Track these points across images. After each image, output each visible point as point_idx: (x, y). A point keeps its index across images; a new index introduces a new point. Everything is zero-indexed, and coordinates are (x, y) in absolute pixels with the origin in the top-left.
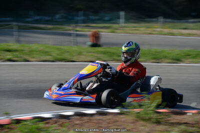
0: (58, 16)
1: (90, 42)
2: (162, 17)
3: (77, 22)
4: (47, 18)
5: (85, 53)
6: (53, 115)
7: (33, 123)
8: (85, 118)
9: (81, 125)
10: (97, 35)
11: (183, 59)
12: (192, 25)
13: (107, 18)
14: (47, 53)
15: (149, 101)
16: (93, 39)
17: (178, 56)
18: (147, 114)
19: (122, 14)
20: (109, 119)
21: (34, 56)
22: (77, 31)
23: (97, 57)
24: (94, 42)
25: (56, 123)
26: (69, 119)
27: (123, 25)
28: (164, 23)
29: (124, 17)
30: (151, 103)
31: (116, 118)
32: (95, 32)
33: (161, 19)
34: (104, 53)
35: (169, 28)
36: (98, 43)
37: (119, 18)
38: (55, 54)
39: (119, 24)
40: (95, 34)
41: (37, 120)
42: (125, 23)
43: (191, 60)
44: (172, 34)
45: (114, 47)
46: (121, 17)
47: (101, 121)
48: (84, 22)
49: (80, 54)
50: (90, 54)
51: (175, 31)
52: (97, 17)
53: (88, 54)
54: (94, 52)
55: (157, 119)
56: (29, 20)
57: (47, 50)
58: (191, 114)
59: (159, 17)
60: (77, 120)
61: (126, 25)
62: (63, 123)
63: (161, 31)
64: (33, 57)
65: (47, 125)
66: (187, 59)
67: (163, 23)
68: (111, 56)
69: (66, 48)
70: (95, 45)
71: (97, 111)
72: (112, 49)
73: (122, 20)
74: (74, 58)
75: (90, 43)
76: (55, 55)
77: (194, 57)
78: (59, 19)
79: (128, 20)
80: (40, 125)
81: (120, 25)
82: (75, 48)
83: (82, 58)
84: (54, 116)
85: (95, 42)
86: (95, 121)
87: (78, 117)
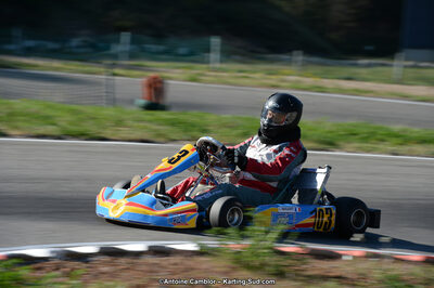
0: (75, 42)
1: (143, 98)
2: (300, 52)
3: (115, 57)
4: (51, 45)
5: (130, 123)
6: (52, 252)
7: (6, 267)
8: (123, 260)
9: (112, 276)
10: (158, 85)
11: (341, 143)
12: (364, 71)
13: (182, 51)
14: (47, 119)
15: (263, 229)
16: (150, 93)
17: (329, 135)
18: (258, 255)
19: (215, 41)
20: (175, 264)
21: (20, 124)
22: (115, 75)
23: (155, 130)
24: (150, 98)
25: (57, 269)
26: (87, 262)
27: (218, 65)
28: (305, 64)
29: (218, 48)
30: (267, 232)
31: (191, 262)
32: (155, 78)
33: (299, 57)
34: (173, 123)
35: (315, 75)
36: (161, 102)
37: (208, 50)
38: (65, 121)
39: (208, 62)
40: (155, 83)
41: (15, 261)
42: (221, 62)
43: (357, 145)
44: (321, 89)
45: (195, 112)
46: (212, 48)
47: (156, 269)
48: (132, 56)
49: (119, 123)
50: (142, 124)
51: (328, 83)
52: (161, 48)
53: (136, 124)
54: (150, 121)
55: (277, 266)
56: (12, 47)
57: (49, 112)
58: (351, 258)
59: (295, 53)
60: (105, 264)
61: (224, 66)
62: (73, 270)
63: (298, 82)
64: (17, 128)
65: (38, 274)
66: (349, 142)
67: (303, 65)
68: (186, 131)
69: (90, 110)
70: (153, 106)
71: (150, 247)
72: (191, 117)
73: (214, 56)
74: (107, 133)
75: (142, 102)
76: (64, 124)
77: (365, 139)
78: (78, 47)
79: (227, 55)
80: (20, 273)
81: (211, 65)
82: (109, 111)
83: (124, 132)
84: (54, 255)
85: (154, 100)
86: (144, 268)
87: (107, 258)
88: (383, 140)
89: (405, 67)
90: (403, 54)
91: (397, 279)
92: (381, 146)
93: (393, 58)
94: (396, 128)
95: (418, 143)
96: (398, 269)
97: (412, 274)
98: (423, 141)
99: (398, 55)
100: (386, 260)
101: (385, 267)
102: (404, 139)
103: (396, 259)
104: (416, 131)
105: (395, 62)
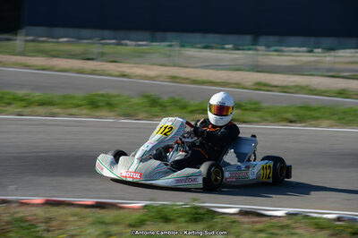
88: (9, 104)
89: (26, 41)
90: (24, 31)
91: (22, 220)
92: (9, 109)
93: (16, 34)
94: (21, 93)
95: (39, 105)
96: (23, 212)
97: (35, 215)
98: (43, 104)
99: (20, 31)
100: (14, 205)
101: (12, 210)
102: (27, 103)
103: (22, 203)
104: (37, 95)
105: (18, 38)
